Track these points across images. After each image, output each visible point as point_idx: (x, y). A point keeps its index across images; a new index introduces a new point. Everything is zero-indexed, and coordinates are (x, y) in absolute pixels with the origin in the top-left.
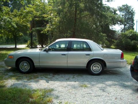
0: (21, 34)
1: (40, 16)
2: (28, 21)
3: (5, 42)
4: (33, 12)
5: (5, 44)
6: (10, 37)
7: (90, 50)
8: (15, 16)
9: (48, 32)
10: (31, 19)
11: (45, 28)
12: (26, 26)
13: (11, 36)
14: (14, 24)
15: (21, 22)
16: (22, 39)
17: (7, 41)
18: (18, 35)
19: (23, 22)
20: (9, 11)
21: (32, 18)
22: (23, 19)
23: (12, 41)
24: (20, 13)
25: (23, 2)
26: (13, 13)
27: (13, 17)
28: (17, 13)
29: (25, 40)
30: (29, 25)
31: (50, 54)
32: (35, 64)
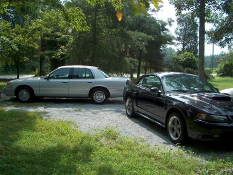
0: (26, 59)
1: (52, 34)
2: (35, 41)
3: (3, 72)
4: (42, 28)
5: (3, 75)
6: (9, 64)
7: (92, 77)
8: (18, 33)
9: (61, 57)
10: (39, 38)
11: (58, 52)
12: (32, 48)
13: (11, 62)
14: (15, 47)
15: (26, 41)
16: (29, 66)
17: (6, 70)
18: (21, 61)
19: (29, 42)
20: (9, 27)
21: (41, 36)
22: (28, 38)
23: (13, 70)
24: (24, 29)
25: (27, 17)
26: (14, 30)
27: (15, 36)
28: (20, 30)
29: (33, 67)
30: (37, 47)
31: (51, 82)
32: (35, 93)
